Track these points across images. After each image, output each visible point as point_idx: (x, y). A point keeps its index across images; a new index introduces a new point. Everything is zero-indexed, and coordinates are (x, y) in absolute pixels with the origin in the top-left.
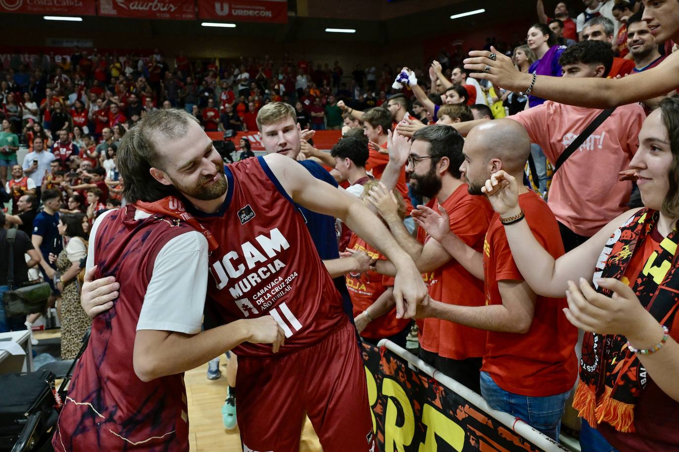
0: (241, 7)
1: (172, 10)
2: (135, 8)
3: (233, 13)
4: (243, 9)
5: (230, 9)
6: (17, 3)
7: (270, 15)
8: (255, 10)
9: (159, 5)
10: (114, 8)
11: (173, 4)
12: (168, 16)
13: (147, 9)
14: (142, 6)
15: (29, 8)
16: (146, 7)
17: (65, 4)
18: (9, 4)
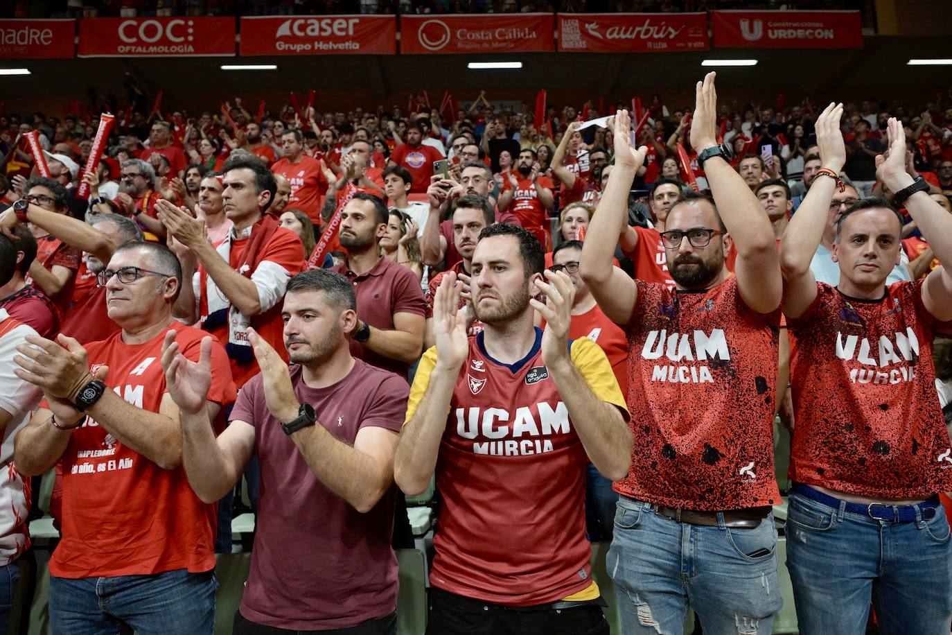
0: (784, 25)
1: (672, 37)
2: (615, 35)
3: (770, 35)
4: (786, 28)
5: (765, 29)
6: (443, 39)
7: (832, 36)
8: (806, 29)
9: (652, 29)
10: (582, 39)
11: (673, 28)
12: (664, 45)
13: (633, 36)
14: (625, 32)
15: (460, 45)
16: (631, 34)
17: (511, 37)
18: (432, 41)
